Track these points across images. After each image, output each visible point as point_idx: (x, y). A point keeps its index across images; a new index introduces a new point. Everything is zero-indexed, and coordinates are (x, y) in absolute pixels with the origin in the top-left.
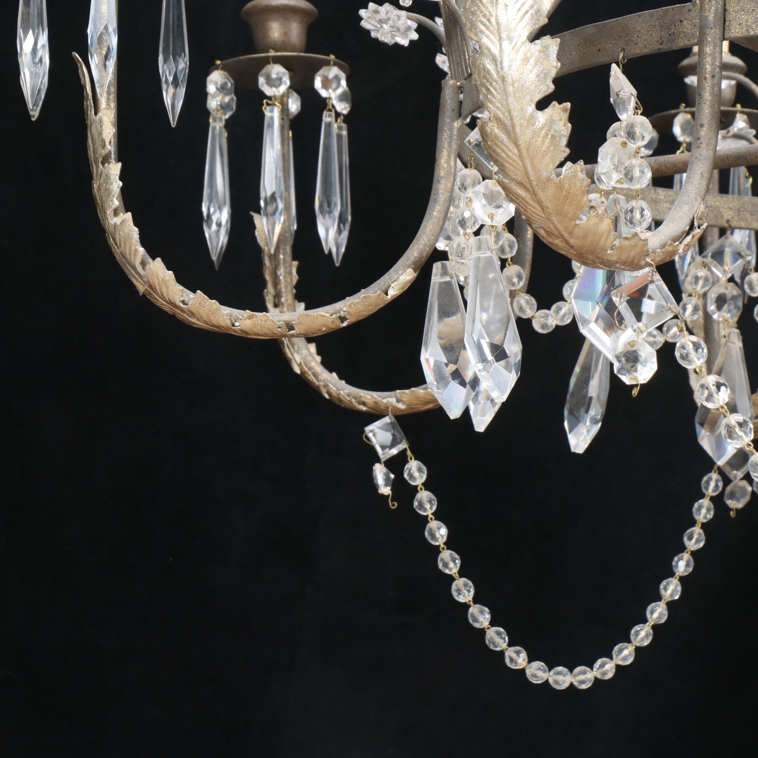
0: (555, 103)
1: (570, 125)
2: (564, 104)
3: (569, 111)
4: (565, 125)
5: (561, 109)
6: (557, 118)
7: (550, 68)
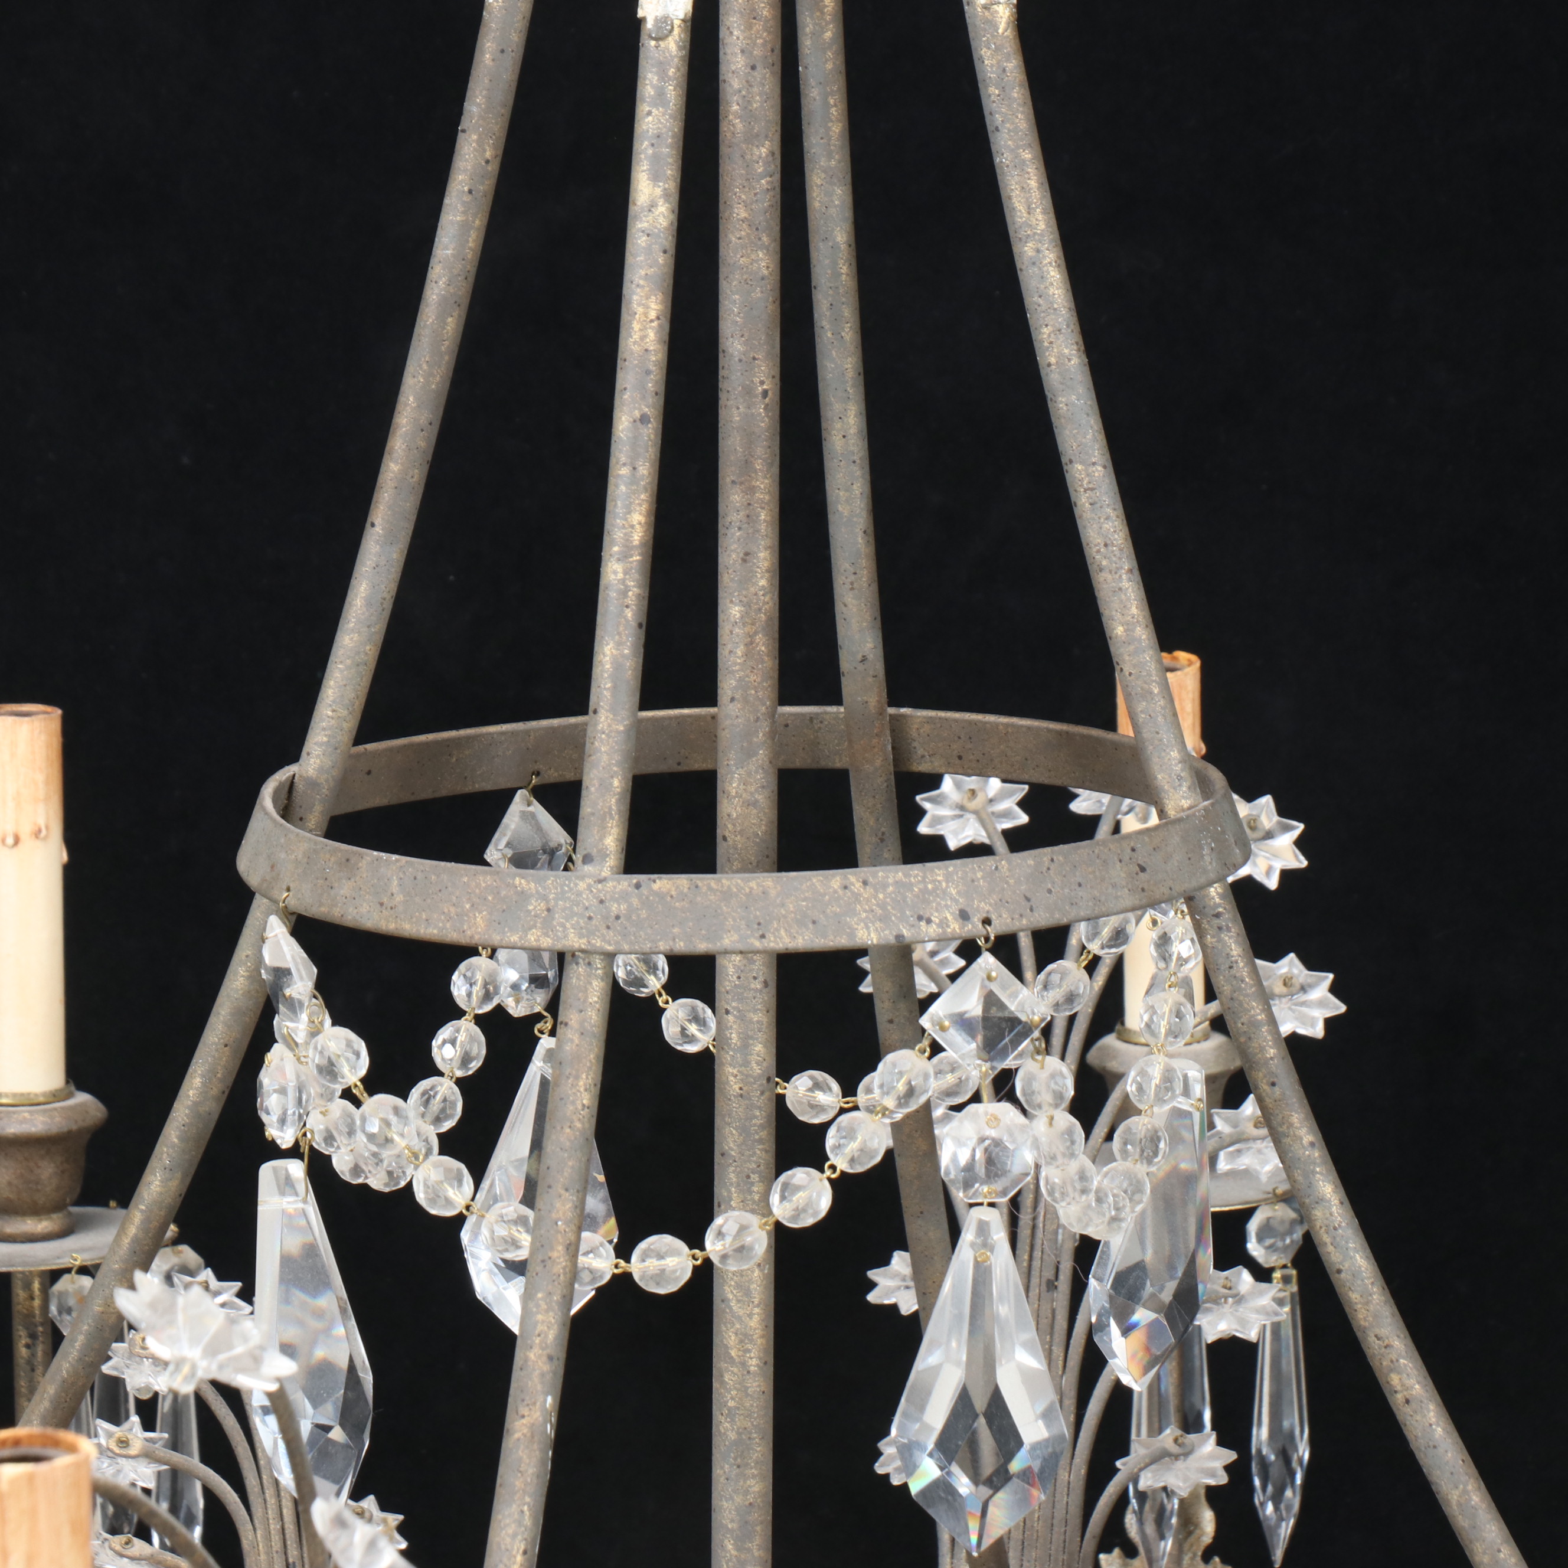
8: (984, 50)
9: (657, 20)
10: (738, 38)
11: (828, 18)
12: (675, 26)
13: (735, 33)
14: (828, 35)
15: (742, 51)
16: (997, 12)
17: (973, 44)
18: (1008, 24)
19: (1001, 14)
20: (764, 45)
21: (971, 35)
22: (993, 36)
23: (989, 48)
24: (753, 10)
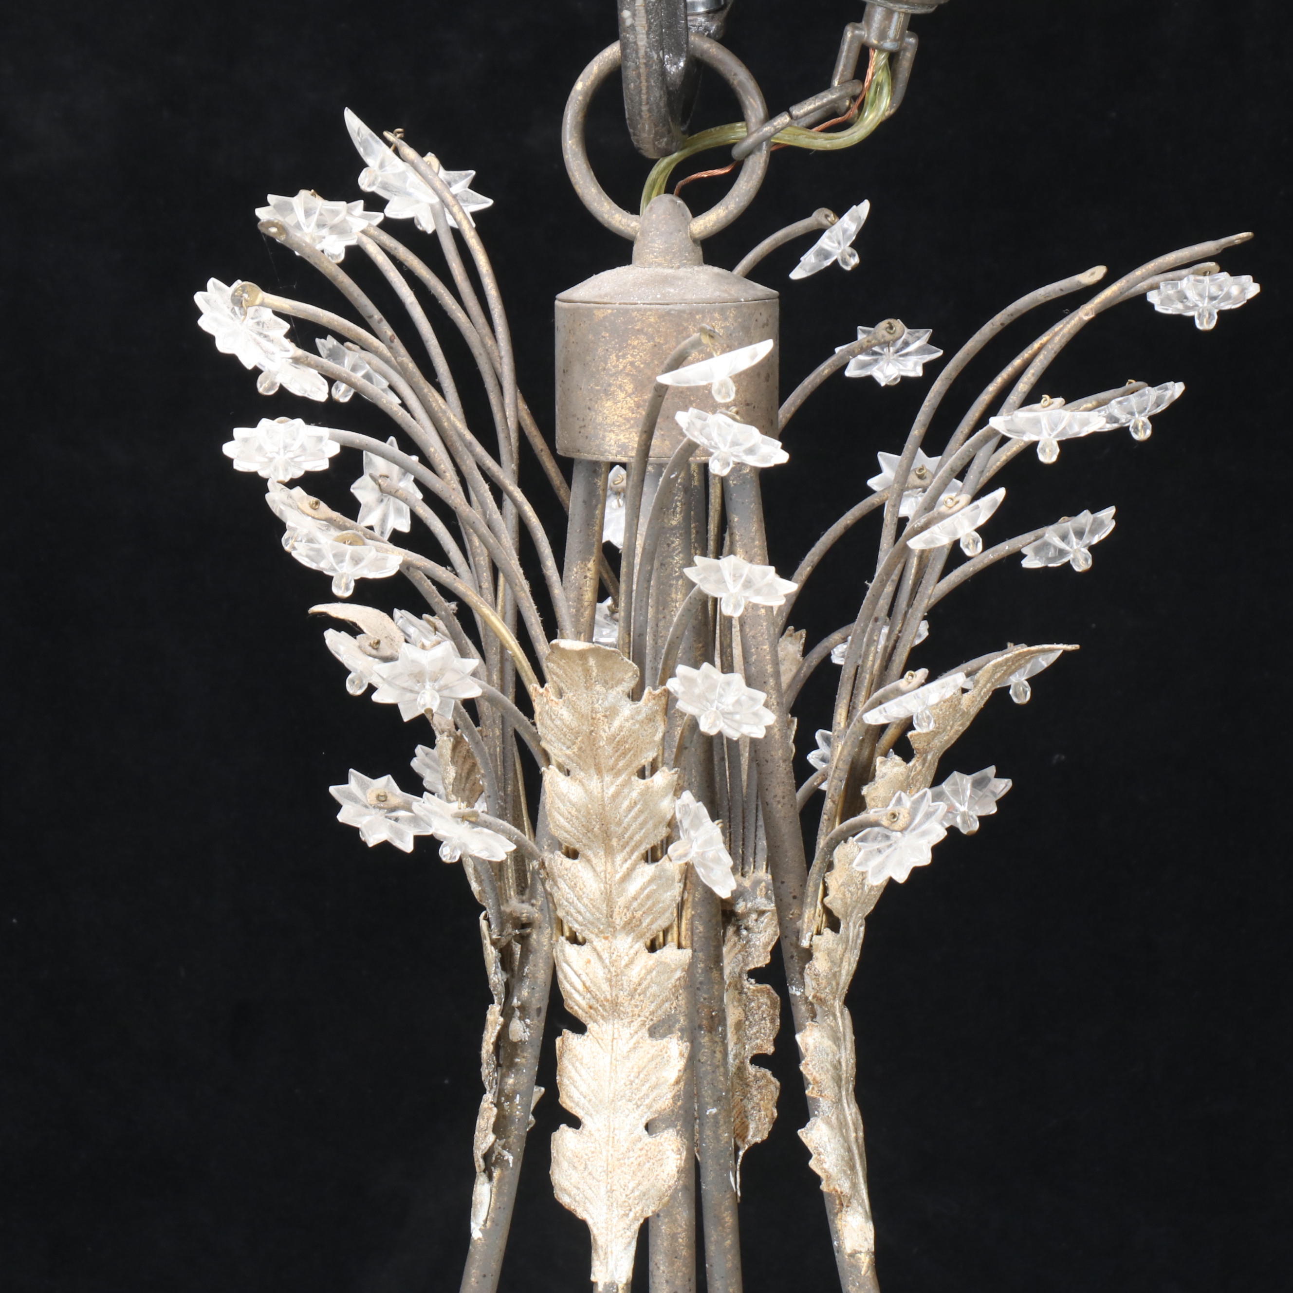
8: (851, 1286)
9: (606, 1286)
10: (664, 1272)
11: (728, 1230)
12: (620, 1289)
13: (662, 1268)
14: (728, 1242)
15: (667, 1282)
16: (860, 1259)
17: (842, 1282)
18: (868, 1267)
19: (863, 1260)
20: (683, 1276)
21: (841, 1274)
22: (857, 1277)
23: (854, 1285)
24: (675, 1251)
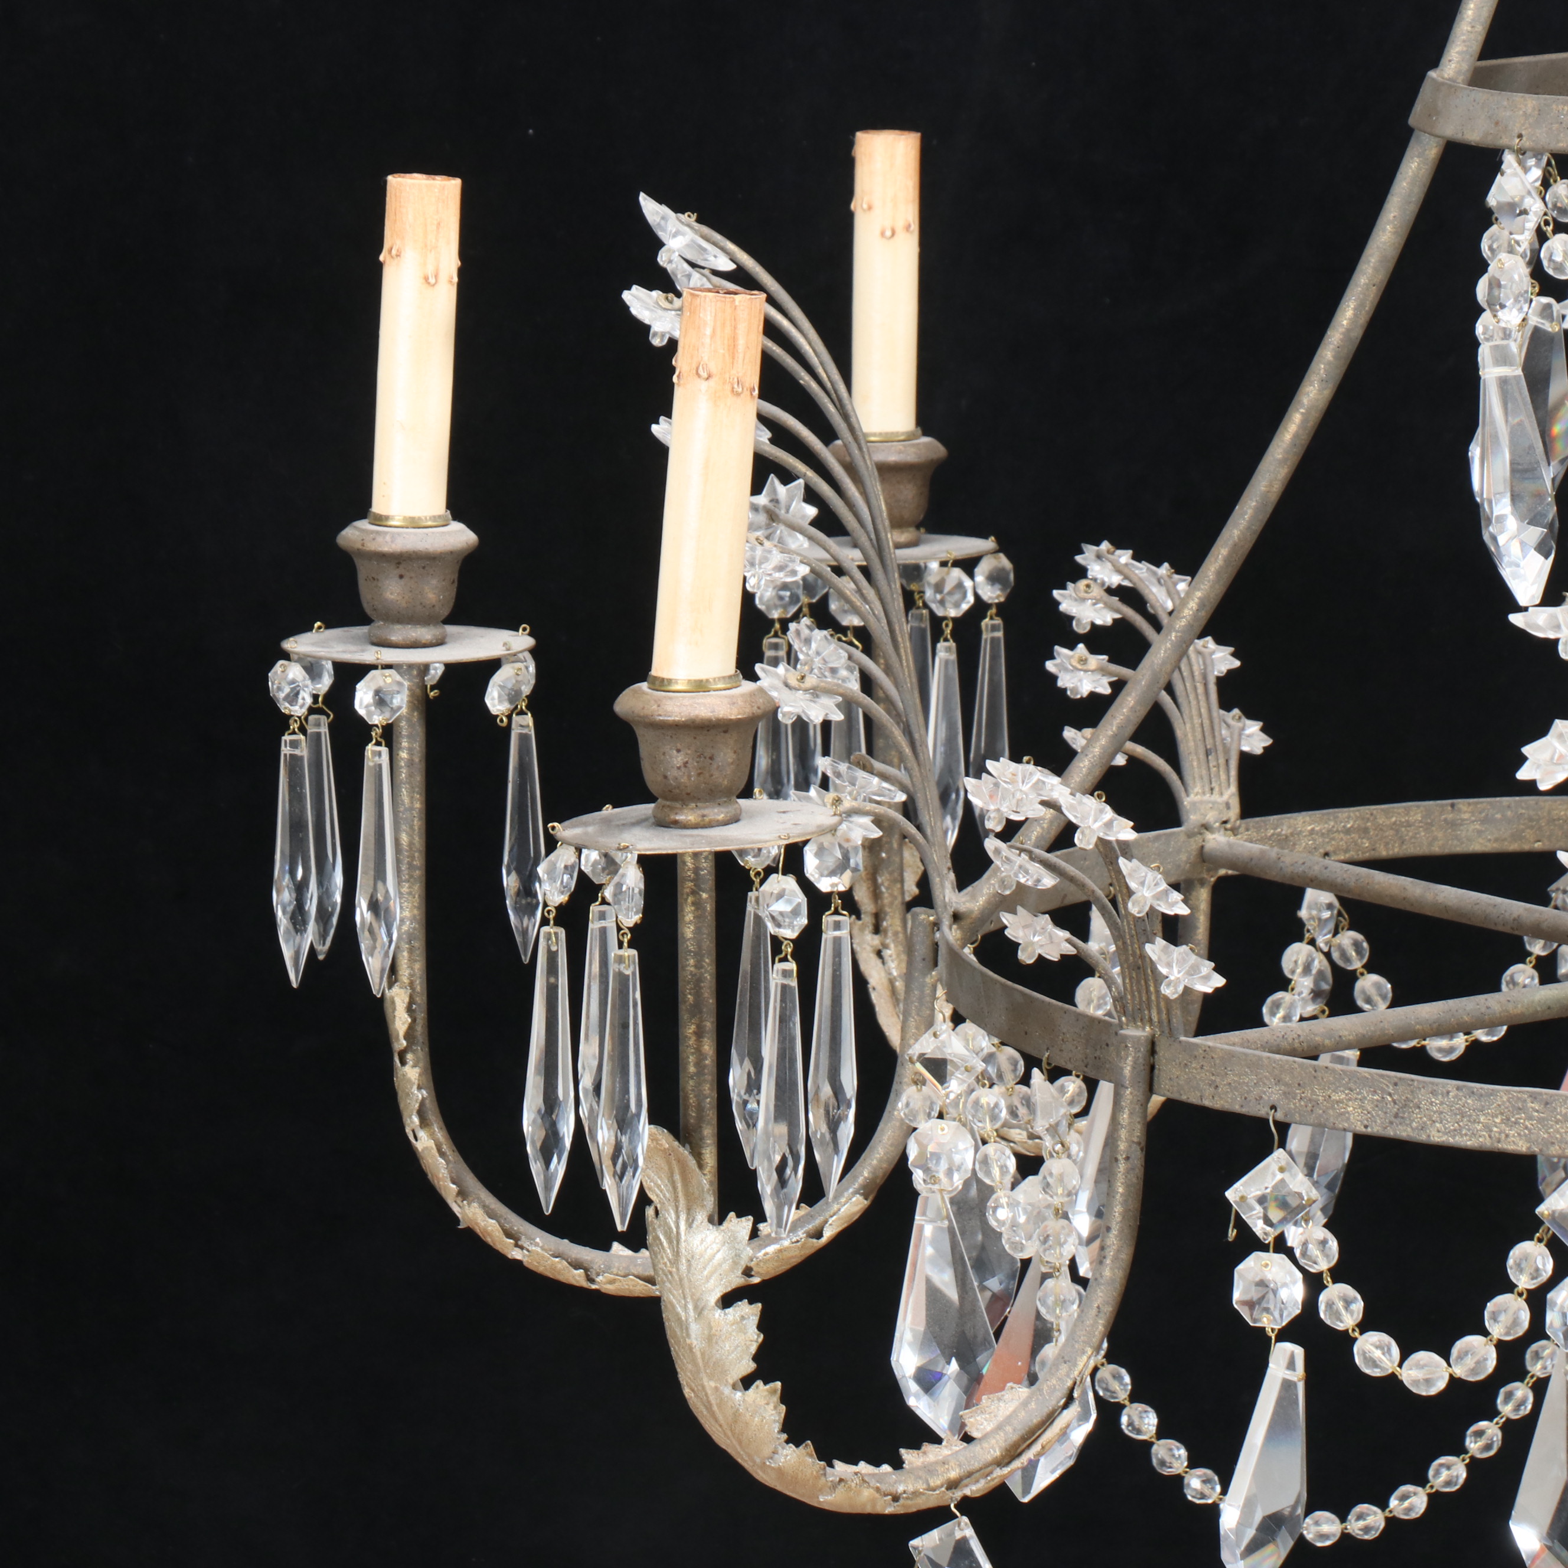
0: (759, 1383)
1: (784, 1407)
2: (772, 1385)
3: (779, 1392)
4: (775, 1408)
5: (767, 1390)
6: (763, 1402)
7: (748, 1343)
